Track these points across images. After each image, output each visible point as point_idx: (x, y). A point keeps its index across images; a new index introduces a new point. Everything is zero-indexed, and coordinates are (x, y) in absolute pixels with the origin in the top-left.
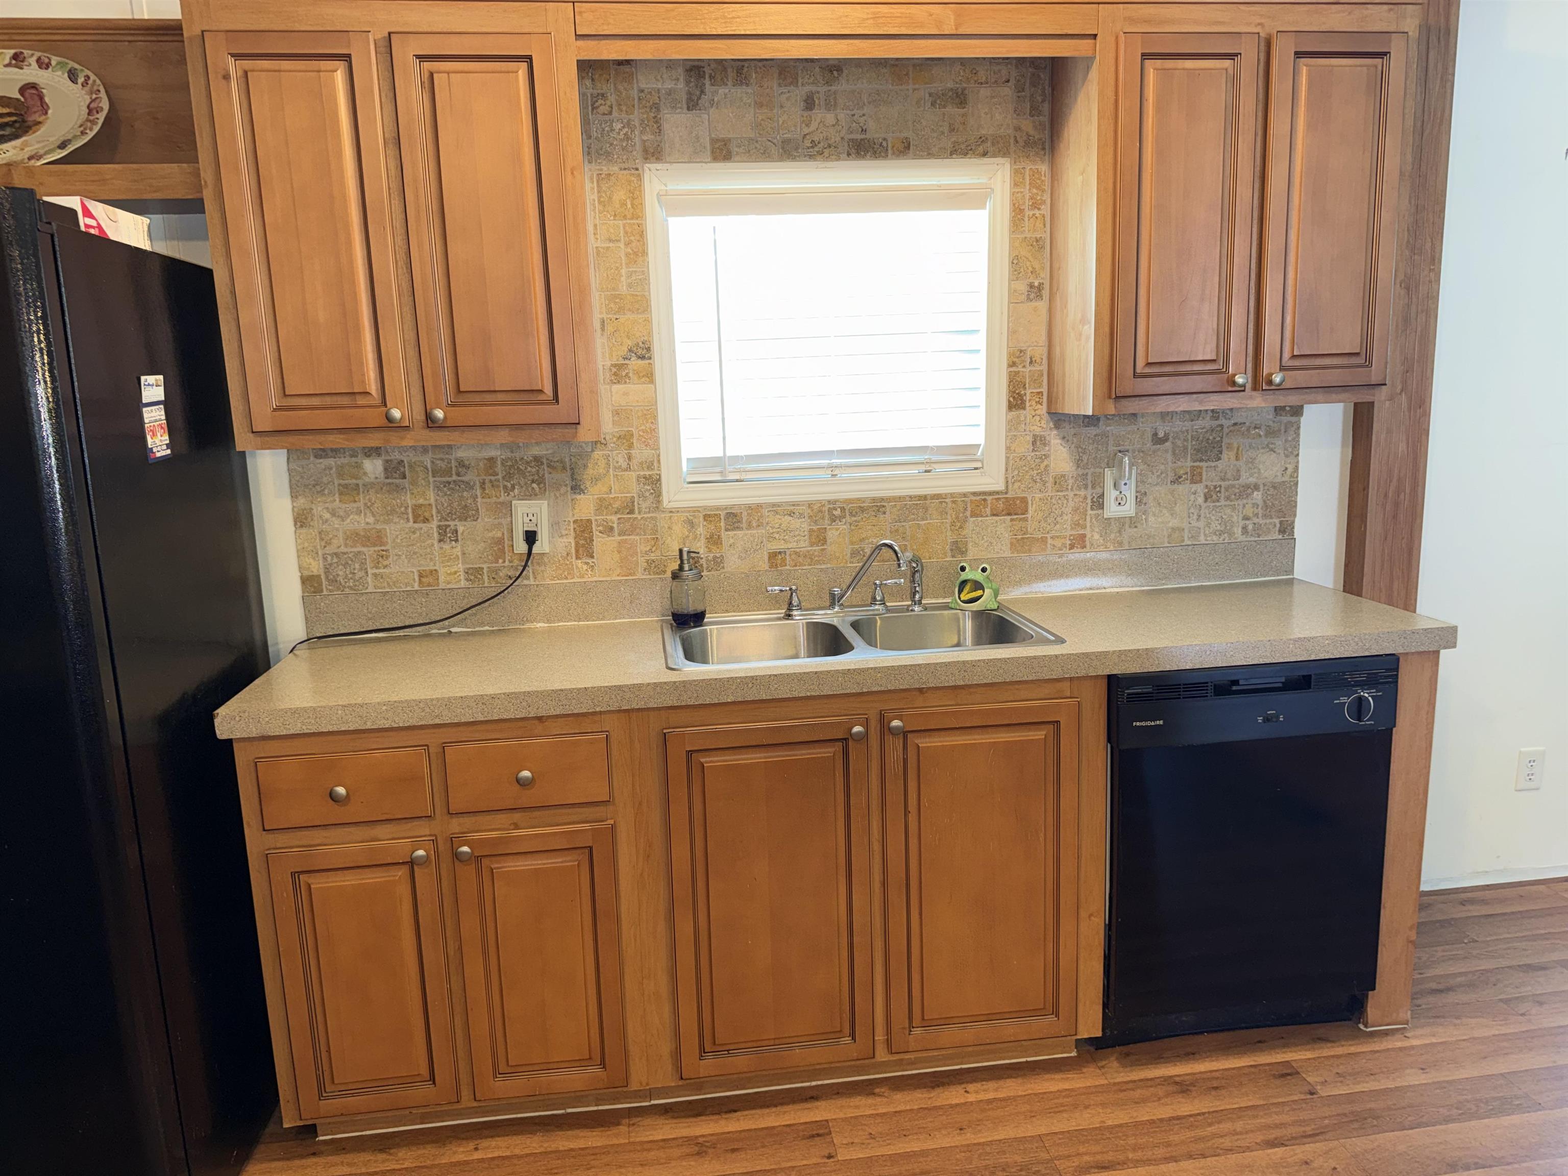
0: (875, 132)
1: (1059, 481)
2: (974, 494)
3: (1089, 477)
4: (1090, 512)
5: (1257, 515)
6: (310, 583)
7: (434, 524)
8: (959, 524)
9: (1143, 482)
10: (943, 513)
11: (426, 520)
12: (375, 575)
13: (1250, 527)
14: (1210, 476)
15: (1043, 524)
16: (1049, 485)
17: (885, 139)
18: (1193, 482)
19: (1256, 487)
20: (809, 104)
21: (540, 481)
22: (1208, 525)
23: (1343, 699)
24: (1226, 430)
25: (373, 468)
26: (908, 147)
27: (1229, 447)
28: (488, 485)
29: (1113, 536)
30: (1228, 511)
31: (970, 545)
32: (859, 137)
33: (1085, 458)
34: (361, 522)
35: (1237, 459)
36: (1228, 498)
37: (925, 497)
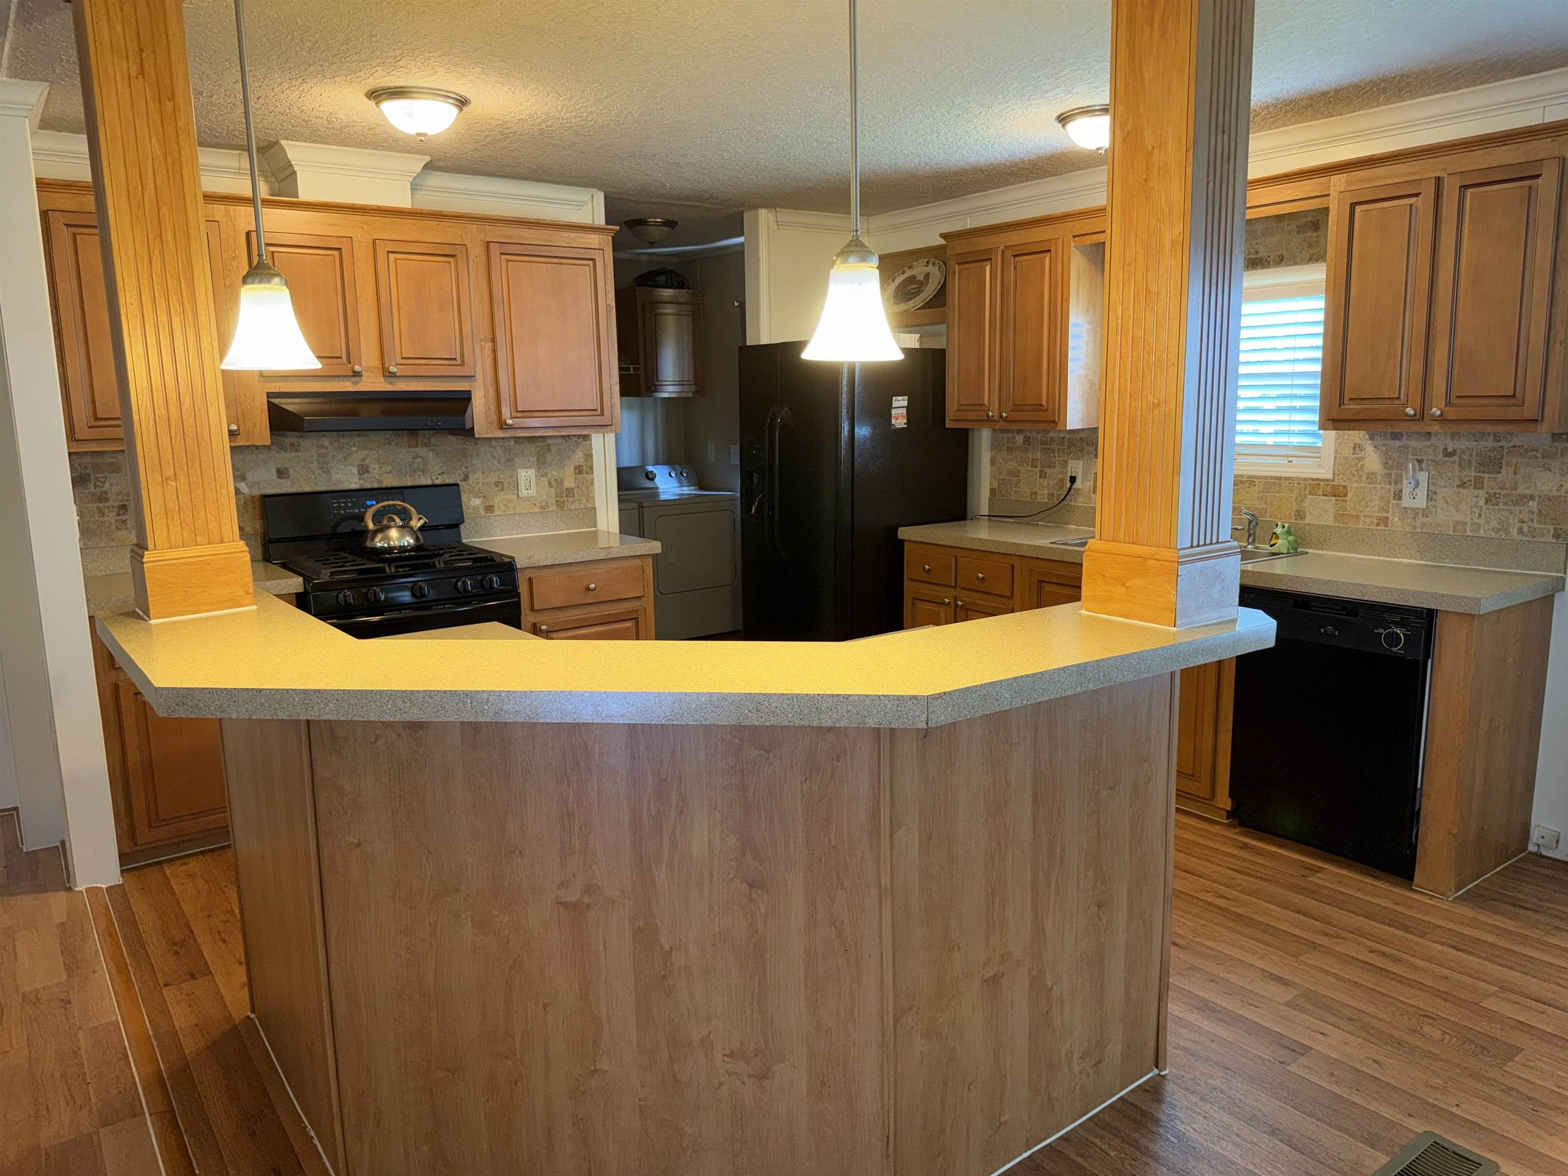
1: (1371, 476)
2: (1312, 479)
3: (1393, 476)
4: (1392, 501)
5: (1532, 521)
8: (1301, 499)
9: (1434, 484)
10: (1291, 490)
11: (1036, 467)
12: (1015, 492)
13: (1526, 529)
14: (1491, 483)
15: (1357, 505)
16: (1364, 478)
17: (1269, 256)
18: (1475, 488)
19: (1532, 498)
21: (1082, 451)
23: (1381, 631)
24: (1506, 451)
26: (1282, 260)
27: (1509, 464)
29: (1409, 521)
30: (1506, 514)
31: (1307, 514)
32: (1253, 256)
33: (1390, 462)
35: (1515, 473)
36: (1505, 504)
37: (1280, 478)
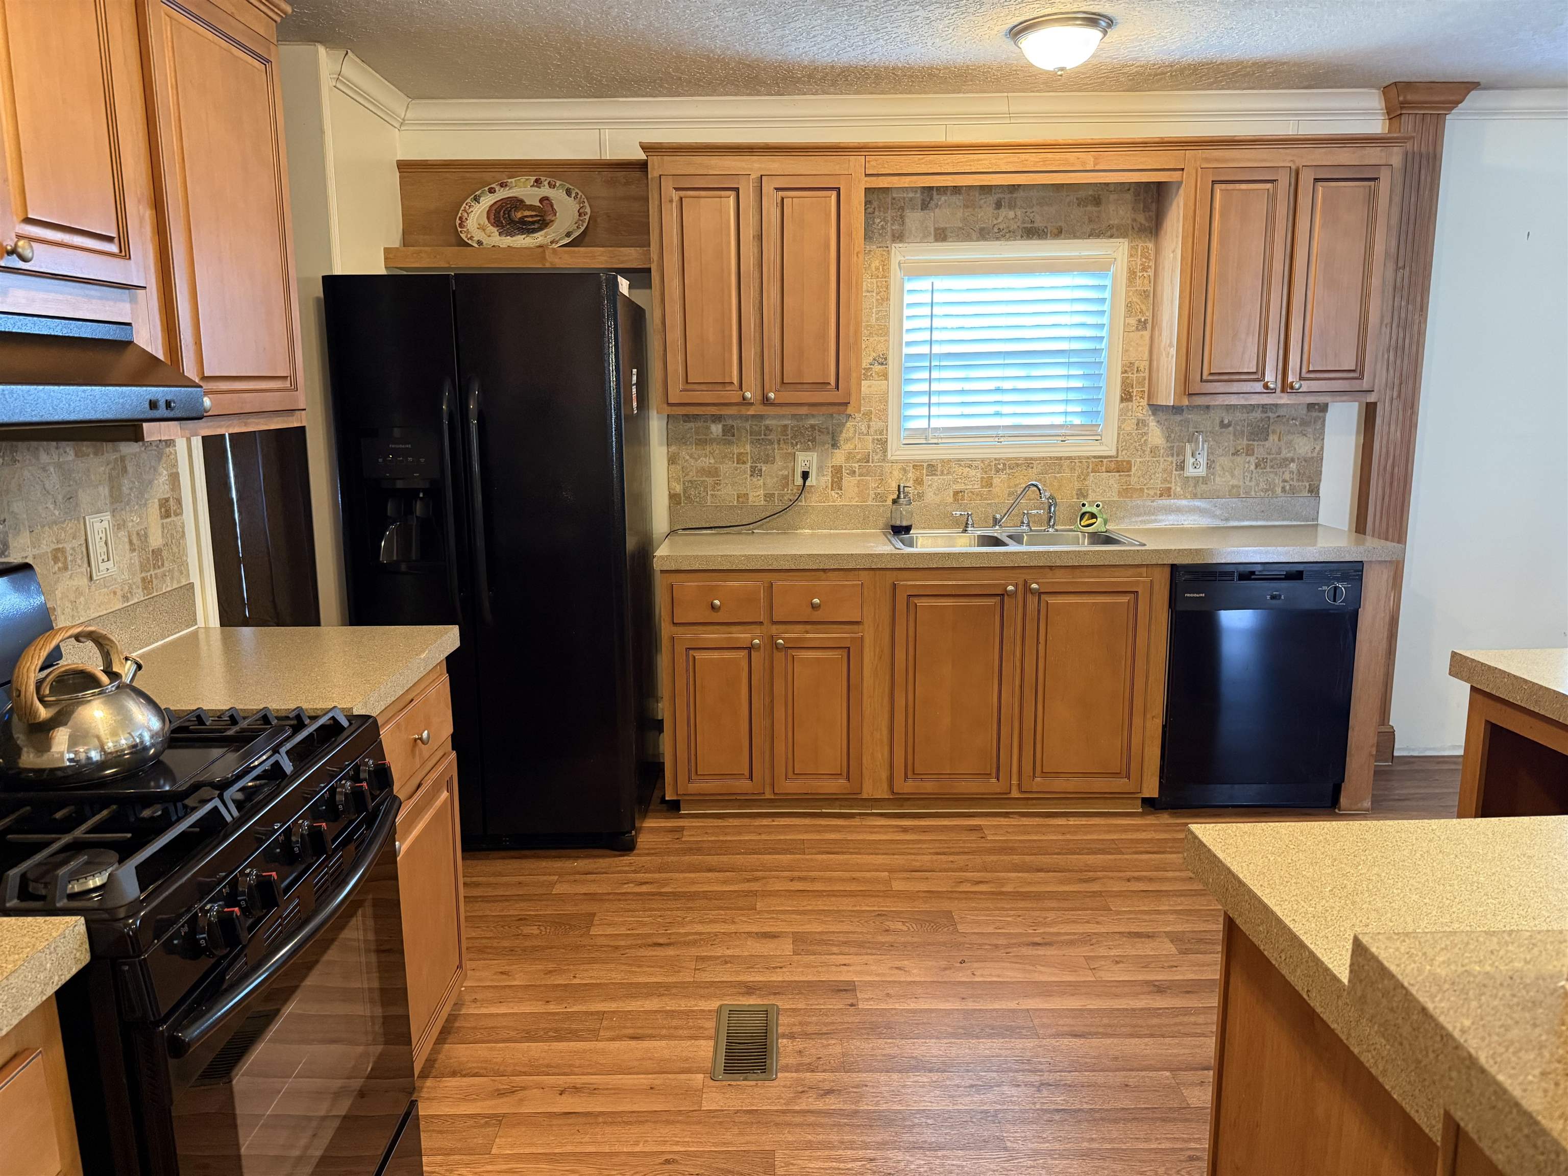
0: (1039, 223)
1: (1154, 450)
2: (1095, 457)
3: (1175, 449)
4: (1174, 472)
5: (1292, 479)
6: (674, 498)
7: (749, 464)
8: (1083, 478)
9: (1212, 453)
10: (1073, 469)
11: (744, 463)
12: (712, 495)
13: (1288, 488)
14: (1260, 451)
15: (1142, 479)
16: (1147, 453)
17: (1046, 227)
18: (1247, 455)
19: (1293, 460)
20: (998, 205)
21: (813, 440)
22: (1258, 485)
23: (1325, 588)
24: (1272, 421)
25: (716, 429)
26: (1061, 232)
27: (1274, 432)
28: (782, 442)
29: (1190, 489)
30: (1272, 476)
31: (1090, 492)
32: (1029, 226)
33: (1173, 435)
34: (707, 462)
35: (1279, 440)
36: (1272, 467)
37: (1060, 458)
